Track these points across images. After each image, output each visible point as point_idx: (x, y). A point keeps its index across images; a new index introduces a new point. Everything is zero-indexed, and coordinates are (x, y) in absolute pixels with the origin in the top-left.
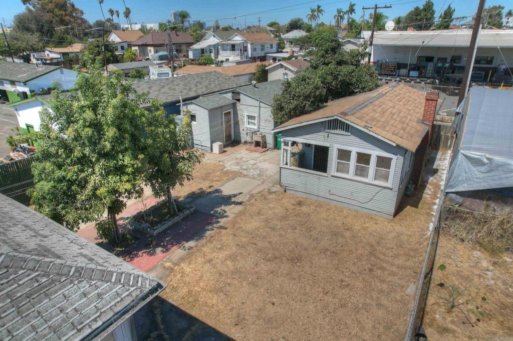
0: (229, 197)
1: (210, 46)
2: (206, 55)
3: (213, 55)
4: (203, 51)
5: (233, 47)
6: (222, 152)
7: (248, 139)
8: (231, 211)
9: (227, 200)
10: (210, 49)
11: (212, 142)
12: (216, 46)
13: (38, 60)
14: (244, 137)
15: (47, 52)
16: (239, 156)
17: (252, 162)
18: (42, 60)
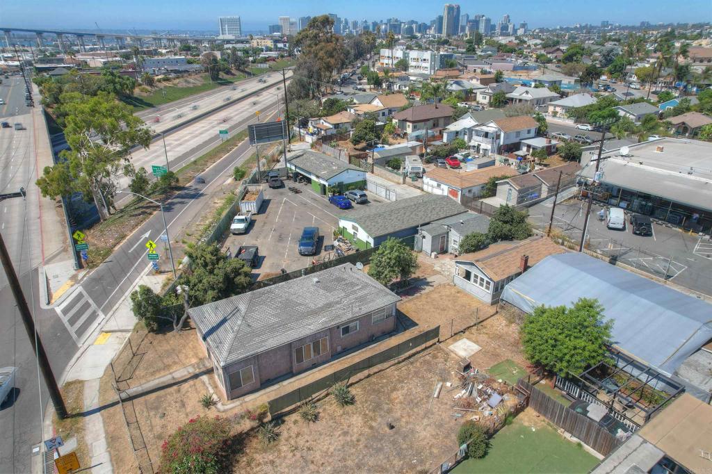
0: (428, 283)
1: (465, 129)
2: (460, 137)
3: (466, 138)
4: (457, 133)
5: (486, 135)
6: (436, 257)
7: (453, 252)
8: (428, 289)
9: (428, 284)
10: (464, 131)
11: (432, 252)
12: (470, 130)
13: (314, 127)
14: (450, 250)
15: (322, 121)
16: (443, 262)
17: (449, 267)
18: (318, 128)
